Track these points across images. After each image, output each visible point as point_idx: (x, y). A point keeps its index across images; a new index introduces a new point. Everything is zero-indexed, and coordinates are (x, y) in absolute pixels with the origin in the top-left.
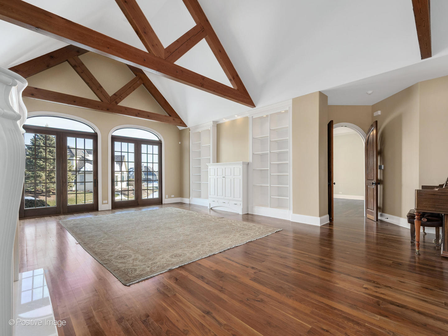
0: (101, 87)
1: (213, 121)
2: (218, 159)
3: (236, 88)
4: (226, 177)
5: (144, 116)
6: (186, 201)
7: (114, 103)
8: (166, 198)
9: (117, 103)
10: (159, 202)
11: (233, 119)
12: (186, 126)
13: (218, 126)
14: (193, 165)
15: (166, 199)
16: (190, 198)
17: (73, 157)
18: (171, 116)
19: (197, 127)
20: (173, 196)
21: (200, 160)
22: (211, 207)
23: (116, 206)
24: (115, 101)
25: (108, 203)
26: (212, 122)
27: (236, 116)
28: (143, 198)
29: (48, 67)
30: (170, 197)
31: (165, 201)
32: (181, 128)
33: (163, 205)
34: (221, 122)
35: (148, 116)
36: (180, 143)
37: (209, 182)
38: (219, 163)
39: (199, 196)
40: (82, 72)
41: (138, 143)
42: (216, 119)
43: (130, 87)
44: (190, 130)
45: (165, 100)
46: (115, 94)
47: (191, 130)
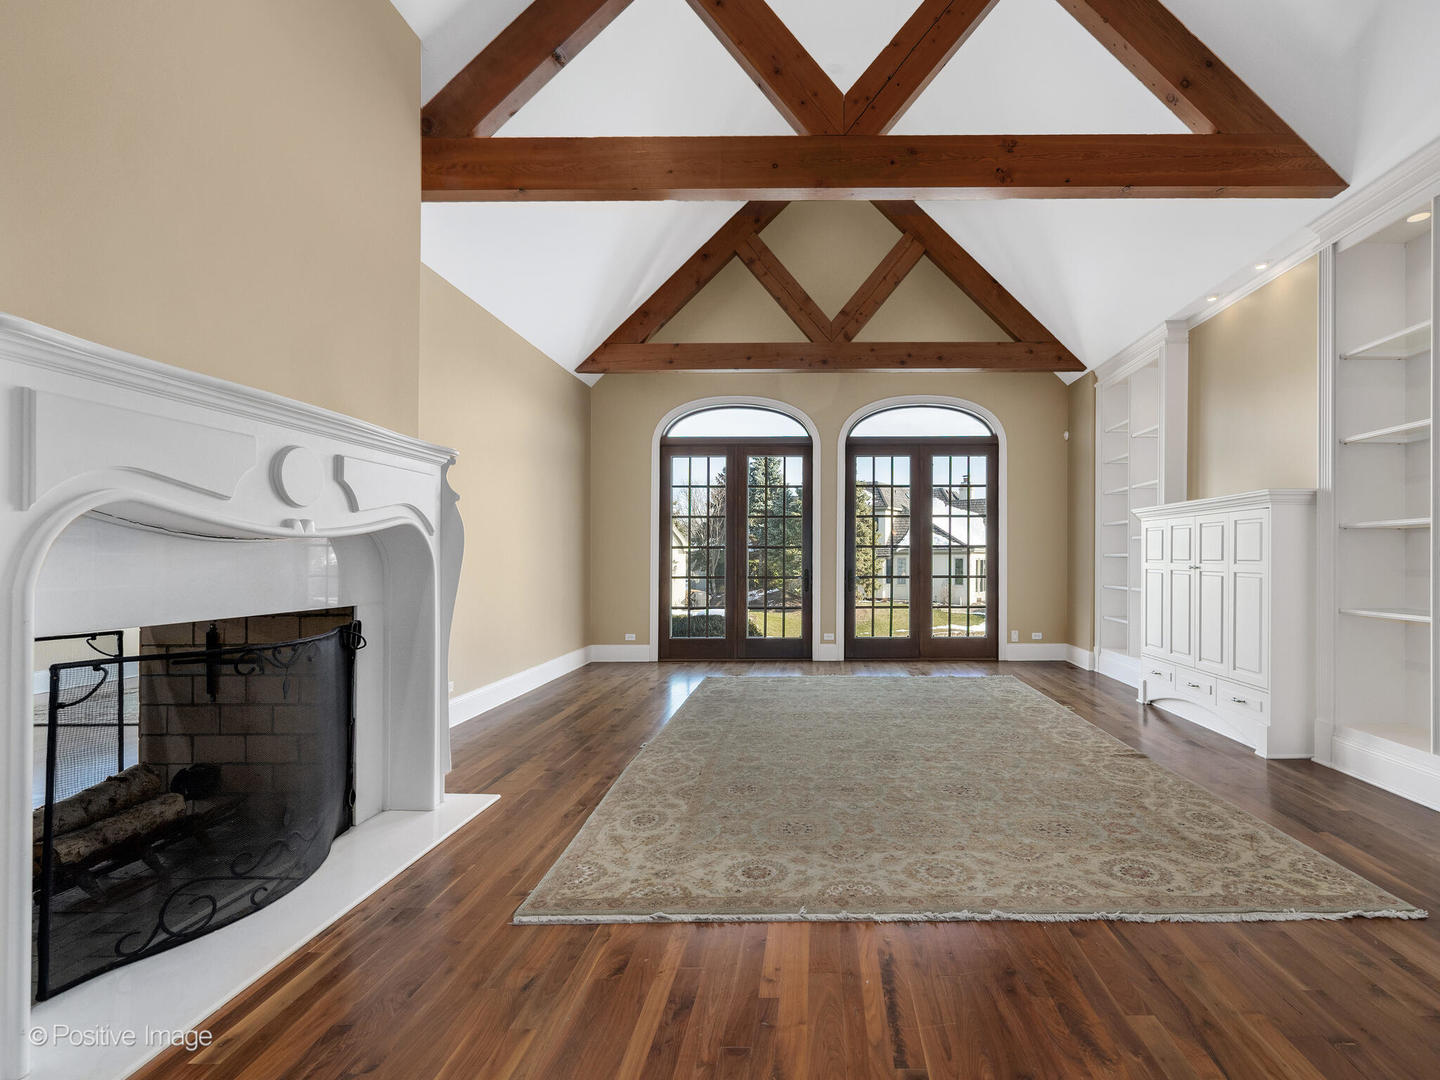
0: (808, 299)
1: (1166, 321)
2: (1192, 484)
3: (1206, 128)
4: (1205, 566)
5: (925, 359)
6: (1082, 658)
7: (840, 338)
8: (1009, 641)
9: (848, 338)
10: (984, 652)
11: (1254, 285)
12: (1082, 367)
13: (1197, 337)
14: (1104, 514)
15: (1013, 645)
16: (1096, 648)
17: (884, 510)
18: (1020, 341)
19: (1117, 361)
20: (1036, 636)
21: (1124, 494)
22: (1149, 698)
23: (861, 651)
24: (843, 331)
25: (834, 642)
26: (1165, 325)
27: (1262, 267)
28: (934, 634)
29: (700, 284)
30: (1025, 638)
31: (1008, 651)
32: (1068, 377)
33: (1000, 664)
34: (1206, 315)
35: (940, 358)
36: (1066, 435)
37: (1143, 589)
38: (1197, 498)
39: (1122, 646)
40: (766, 274)
41: (921, 451)
42: (1175, 309)
43: (885, 278)
44: (1096, 379)
45: (1000, 286)
46: (843, 312)
47: (1099, 379)
